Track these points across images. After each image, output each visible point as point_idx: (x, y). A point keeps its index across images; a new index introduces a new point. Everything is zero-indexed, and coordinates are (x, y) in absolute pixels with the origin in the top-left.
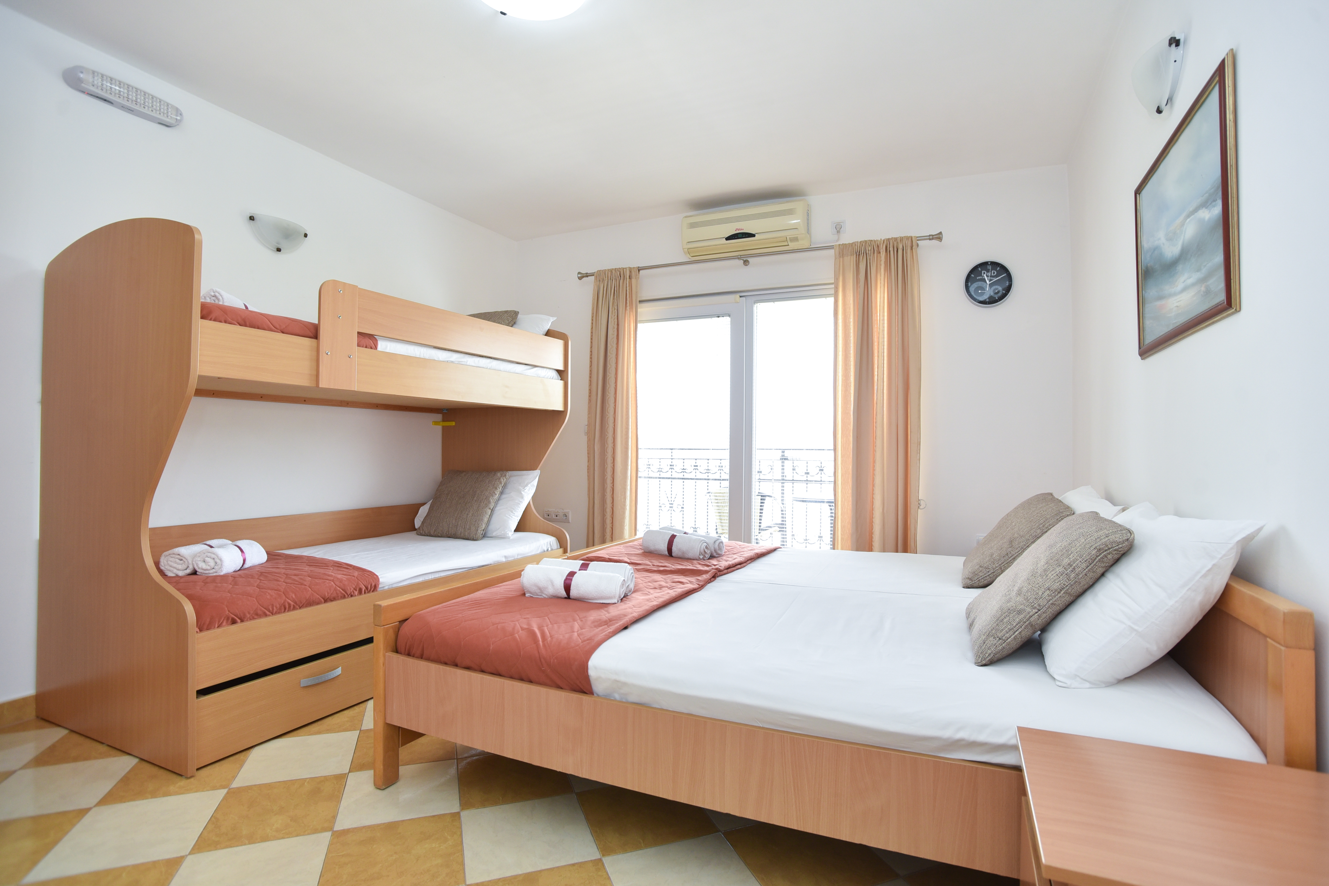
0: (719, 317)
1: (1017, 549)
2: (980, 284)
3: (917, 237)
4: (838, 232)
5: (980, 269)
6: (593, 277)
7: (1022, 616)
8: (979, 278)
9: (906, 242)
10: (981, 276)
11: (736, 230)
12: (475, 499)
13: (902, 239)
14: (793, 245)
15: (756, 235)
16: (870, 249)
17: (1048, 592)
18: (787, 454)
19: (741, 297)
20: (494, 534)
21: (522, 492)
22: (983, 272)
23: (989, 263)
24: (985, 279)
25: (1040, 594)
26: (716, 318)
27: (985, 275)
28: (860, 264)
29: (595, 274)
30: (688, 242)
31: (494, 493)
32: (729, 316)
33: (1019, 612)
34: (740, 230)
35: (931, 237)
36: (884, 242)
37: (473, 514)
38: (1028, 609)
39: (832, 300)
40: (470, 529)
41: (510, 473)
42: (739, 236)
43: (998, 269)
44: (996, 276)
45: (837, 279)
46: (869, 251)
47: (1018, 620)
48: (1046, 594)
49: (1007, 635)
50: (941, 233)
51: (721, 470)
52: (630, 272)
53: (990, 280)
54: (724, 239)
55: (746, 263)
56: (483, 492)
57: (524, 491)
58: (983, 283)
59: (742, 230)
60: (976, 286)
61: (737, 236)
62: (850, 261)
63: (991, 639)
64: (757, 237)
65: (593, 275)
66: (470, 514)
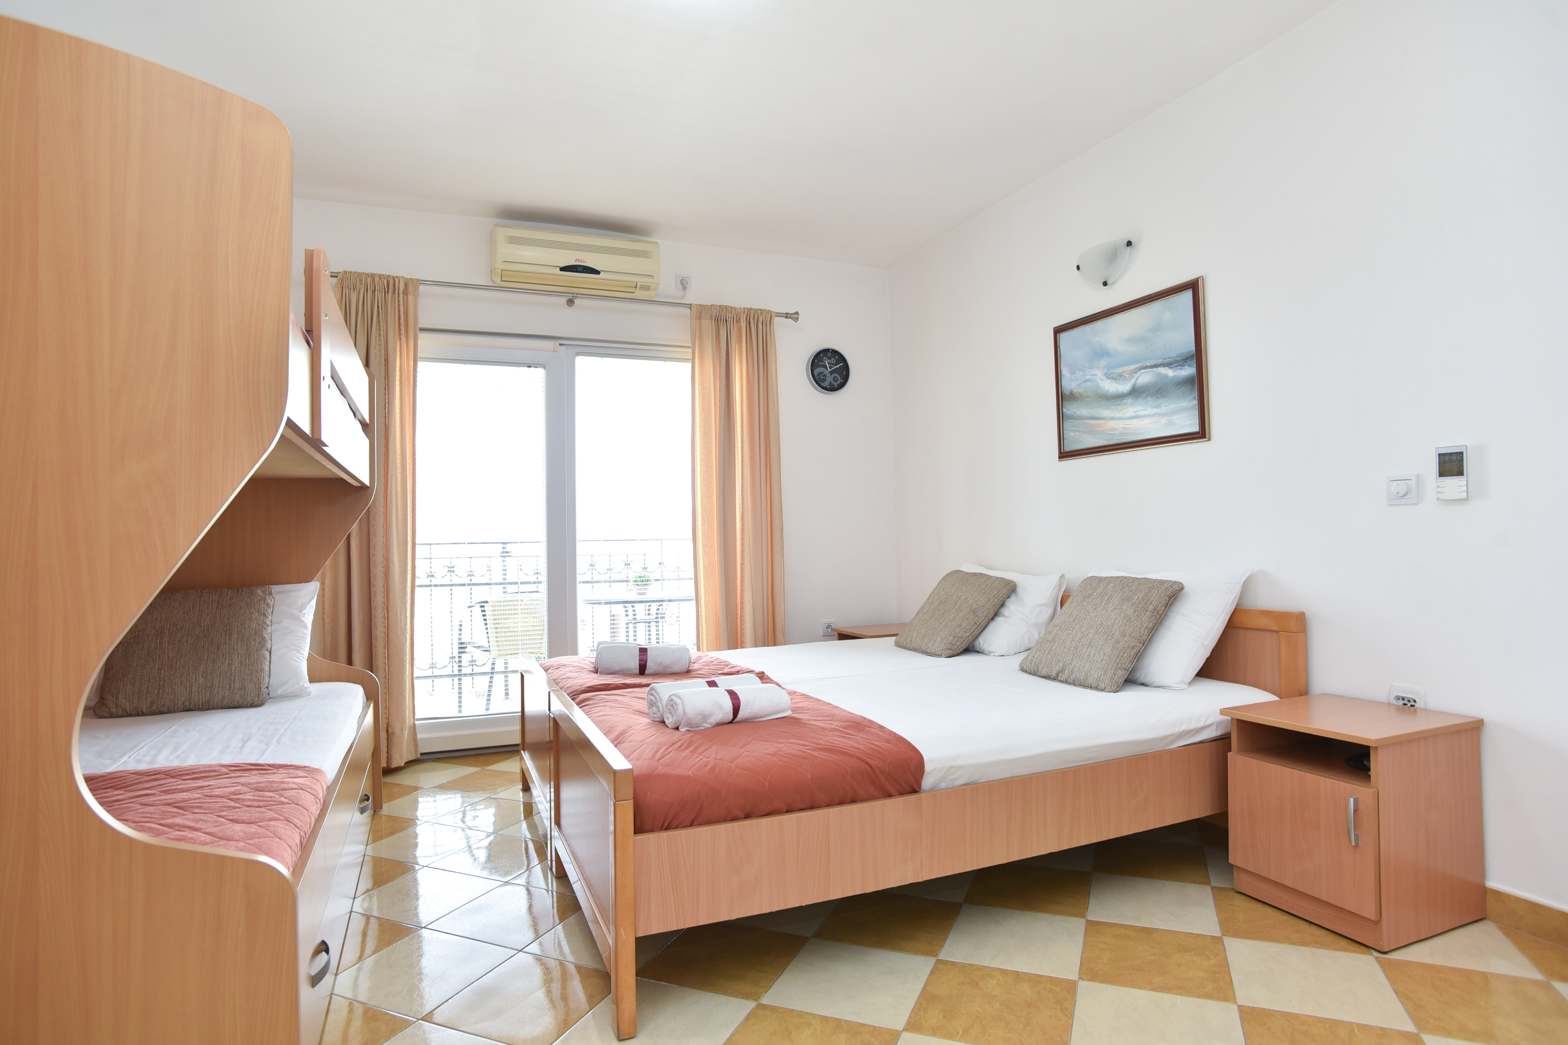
0: (530, 367)
1: (982, 617)
2: (822, 369)
3: (776, 313)
4: (685, 288)
5: (821, 355)
6: (336, 279)
7: (1136, 650)
8: (821, 363)
9: (767, 316)
10: (823, 362)
11: (576, 261)
12: (235, 636)
13: (762, 311)
14: (639, 294)
15: (601, 272)
16: (730, 316)
17: (1146, 630)
18: (509, 547)
19: (560, 345)
20: (280, 692)
21: (302, 619)
22: (824, 358)
23: (831, 351)
24: (826, 365)
25: (1142, 632)
26: (527, 368)
27: (826, 362)
28: (721, 331)
29: (340, 275)
30: (505, 261)
31: (265, 623)
32: (544, 368)
33: (1133, 648)
34: (582, 262)
35: (787, 316)
36: (744, 312)
37: (241, 663)
38: (1139, 645)
39: (689, 365)
40: (243, 688)
41: (275, 588)
42: (581, 269)
43: (837, 357)
44: (836, 364)
45: (694, 344)
46: (729, 318)
47: (1133, 653)
48: (1146, 632)
49: (1129, 666)
50: (797, 313)
51: (451, 572)
52: (406, 285)
53: (830, 368)
54: (558, 268)
55: (570, 302)
56: (245, 624)
57: (304, 616)
58: (824, 369)
59: (584, 262)
60: (819, 371)
61: (577, 269)
62: (708, 325)
63: (1120, 671)
64: (602, 275)
65: (336, 277)
66: (236, 663)
